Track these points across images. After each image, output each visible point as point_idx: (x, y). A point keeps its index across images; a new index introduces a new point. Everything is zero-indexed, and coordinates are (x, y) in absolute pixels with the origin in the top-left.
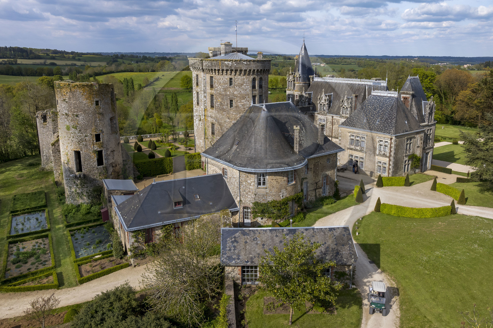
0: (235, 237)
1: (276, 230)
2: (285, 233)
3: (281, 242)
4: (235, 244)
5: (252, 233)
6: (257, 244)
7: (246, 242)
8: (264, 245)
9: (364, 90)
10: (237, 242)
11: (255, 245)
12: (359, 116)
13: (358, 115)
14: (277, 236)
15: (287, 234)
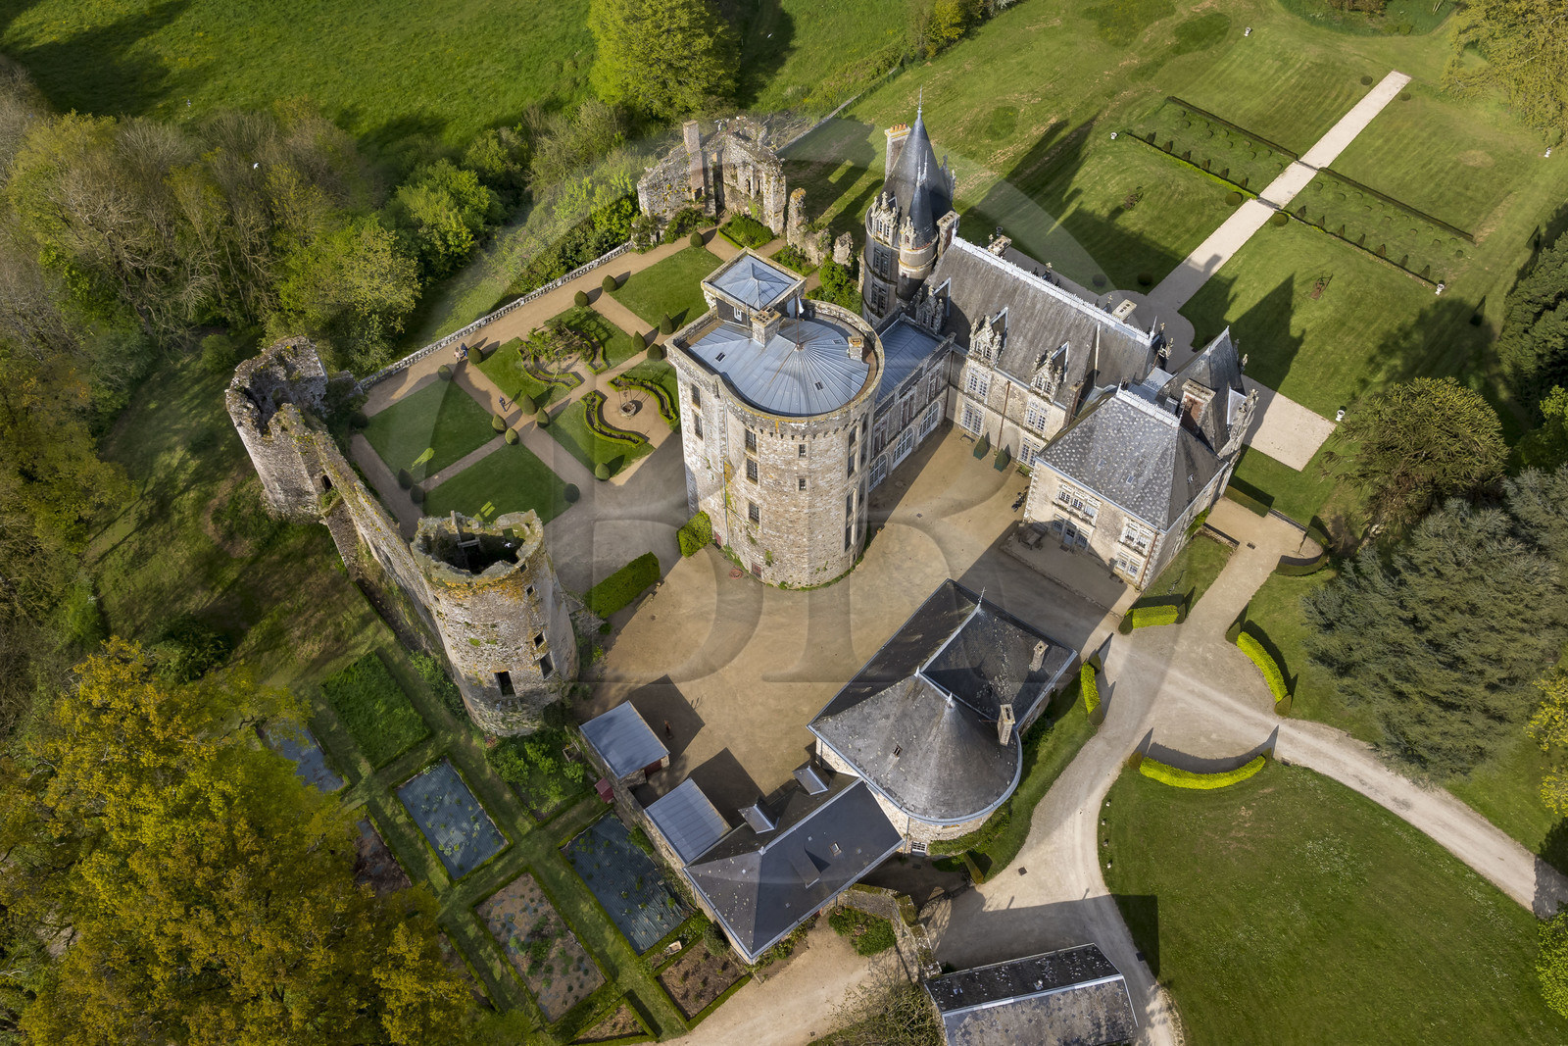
0: (965, 1027)
1: (1019, 1002)
2: (1033, 1004)
3: (1030, 1021)
4: (968, 1038)
5: (987, 1014)
6: (997, 1031)
7: (982, 1031)
8: (1007, 1031)
9: (1091, 335)
10: (970, 1034)
11: (995, 1034)
12: (1084, 448)
13: (1081, 443)
14: (1023, 1012)
15: (1036, 1007)
